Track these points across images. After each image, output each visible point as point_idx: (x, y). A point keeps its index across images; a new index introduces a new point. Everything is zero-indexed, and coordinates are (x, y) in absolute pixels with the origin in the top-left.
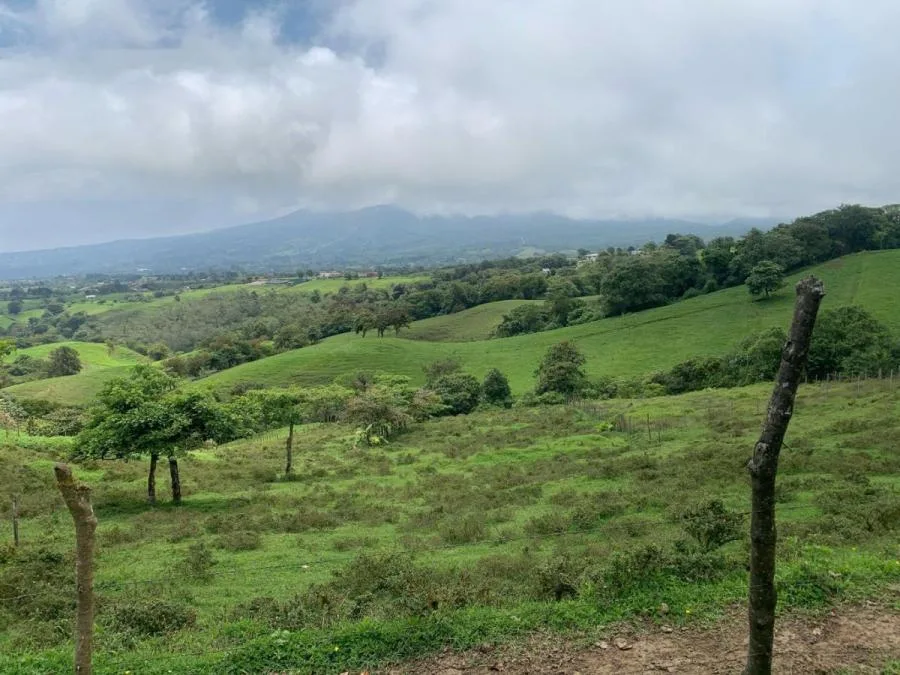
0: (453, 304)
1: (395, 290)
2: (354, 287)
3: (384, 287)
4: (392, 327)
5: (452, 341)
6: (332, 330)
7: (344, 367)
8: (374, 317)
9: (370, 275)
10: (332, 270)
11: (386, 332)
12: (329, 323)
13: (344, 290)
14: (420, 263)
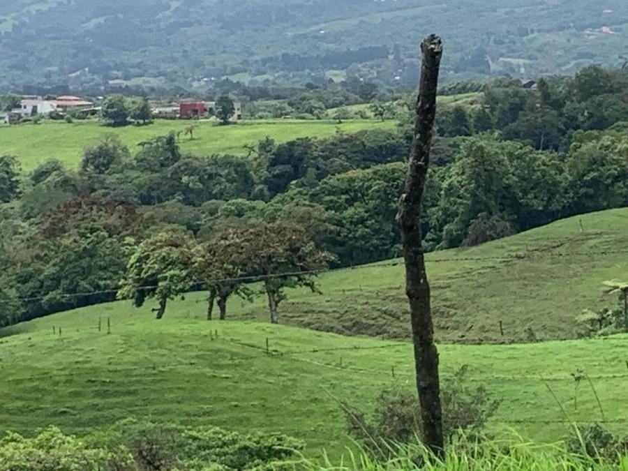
0: (473, 213)
1: (274, 163)
2: (134, 150)
3: (240, 154)
4: (258, 286)
5: (462, 341)
6: (55, 295)
7: (87, 416)
8: (197, 250)
9: (190, 112)
10: (64, 90)
11: (233, 302)
12: (49, 270)
13: (101, 160)
14: (366, 72)
